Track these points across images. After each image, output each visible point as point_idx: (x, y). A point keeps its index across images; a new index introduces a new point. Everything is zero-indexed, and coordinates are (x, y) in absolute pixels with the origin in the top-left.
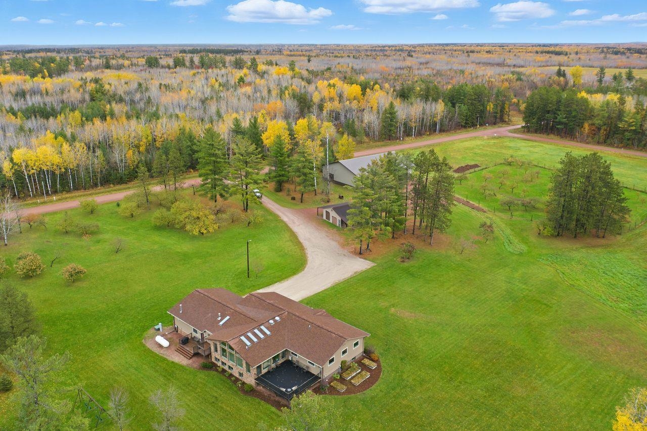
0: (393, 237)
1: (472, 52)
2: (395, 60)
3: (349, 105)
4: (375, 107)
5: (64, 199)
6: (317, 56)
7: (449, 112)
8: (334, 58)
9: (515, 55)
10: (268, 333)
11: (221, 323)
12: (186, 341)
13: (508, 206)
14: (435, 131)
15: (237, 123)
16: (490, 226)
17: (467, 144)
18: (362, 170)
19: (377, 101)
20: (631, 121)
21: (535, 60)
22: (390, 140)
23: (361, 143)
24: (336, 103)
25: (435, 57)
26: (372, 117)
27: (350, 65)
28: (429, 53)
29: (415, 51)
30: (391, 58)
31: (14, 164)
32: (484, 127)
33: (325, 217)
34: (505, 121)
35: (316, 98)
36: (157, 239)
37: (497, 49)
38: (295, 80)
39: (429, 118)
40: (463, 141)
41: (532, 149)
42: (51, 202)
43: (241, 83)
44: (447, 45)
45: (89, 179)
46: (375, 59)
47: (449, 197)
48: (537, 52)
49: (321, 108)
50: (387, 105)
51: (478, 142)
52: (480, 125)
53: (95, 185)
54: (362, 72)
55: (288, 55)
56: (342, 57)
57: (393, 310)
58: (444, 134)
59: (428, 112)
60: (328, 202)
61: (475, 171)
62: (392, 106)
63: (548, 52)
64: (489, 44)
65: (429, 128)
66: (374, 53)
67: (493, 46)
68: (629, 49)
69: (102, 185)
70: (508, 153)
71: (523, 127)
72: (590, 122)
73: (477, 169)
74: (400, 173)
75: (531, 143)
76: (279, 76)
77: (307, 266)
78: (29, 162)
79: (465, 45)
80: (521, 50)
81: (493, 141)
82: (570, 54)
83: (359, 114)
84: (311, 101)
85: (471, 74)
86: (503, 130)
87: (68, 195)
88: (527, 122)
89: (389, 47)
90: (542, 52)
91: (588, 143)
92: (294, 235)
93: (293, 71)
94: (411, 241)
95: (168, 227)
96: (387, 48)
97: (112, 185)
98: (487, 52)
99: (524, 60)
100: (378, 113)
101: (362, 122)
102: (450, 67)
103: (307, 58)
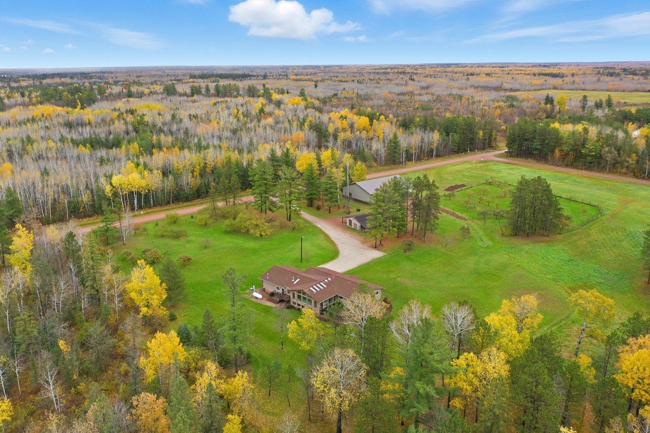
0: (398, 237)
1: (472, 74)
2: (397, 85)
3: (359, 134)
4: (381, 137)
5: (148, 213)
6: (323, 80)
7: (443, 140)
8: (339, 83)
9: (513, 78)
10: (325, 286)
11: (295, 283)
12: (272, 294)
13: (484, 215)
14: (432, 156)
15: (273, 153)
16: (468, 229)
17: (458, 167)
18: (377, 190)
19: (383, 131)
20: (591, 148)
21: (531, 83)
22: (394, 164)
23: (371, 168)
24: (348, 133)
25: (436, 80)
26: (379, 145)
27: (356, 91)
28: (431, 76)
29: (416, 74)
30: (393, 82)
31: (114, 187)
32: (473, 153)
33: (348, 224)
34: (493, 147)
35: (331, 129)
36: (230, 240)
37: (498, 70)
38: (309, 110)
39: (427, 146)
40: (456, 165)
41: (510, 171)
42: (140, 215)
43: (262, 114)
44: (449, 65)
45: (164, 198)
46: (378, 83)
47: (437, 208)
48: (534, 75)
49: (335, 137)
50: (391, 136)
51: (468, 166)
52: (470, 151)
53: (168, 203)
54: (367, 98)
55: (294, 80)
56: (347, 82)
57: (399, 279)
58: (439, 159)
59: (426, 140)
60: (349, 213)
61: (462, 190)
62: (395, 136)
63: (546, 75)
64: (490, 64)
65: (426, 154)
66: (377, 77)
67: (494, 67)
68: (625, 70)
69: (173, 203)
70: (489, 174)
71: (506, 152)
72: (560, 148)
73: (463, 188)
74: (403, 191)
75: (510, 166)
76: (294, 105)
77: (340, 255)
78: (123, 186)
79: (466, 66)
80: (520, 72)
81: (480, 165)
82: (567, 76)
83: (368, 142)
84: (327, 131)
85: (468, 99)
86: (490, 155)
87: (150, 211)
88: (509, 148)
89: (392, 69)
90: (539, 74)
91: (558, 166)
92: (327, 237)
93: (306, 100)
94: (411, 239)
95: (235, 231)
96: (389, 70)
97: (181, 203)
98: (486, 74)
99: (521, 83)
100: (384, 142)
101: (371, 149)
102: (449, 92)
103: (314, 83)
